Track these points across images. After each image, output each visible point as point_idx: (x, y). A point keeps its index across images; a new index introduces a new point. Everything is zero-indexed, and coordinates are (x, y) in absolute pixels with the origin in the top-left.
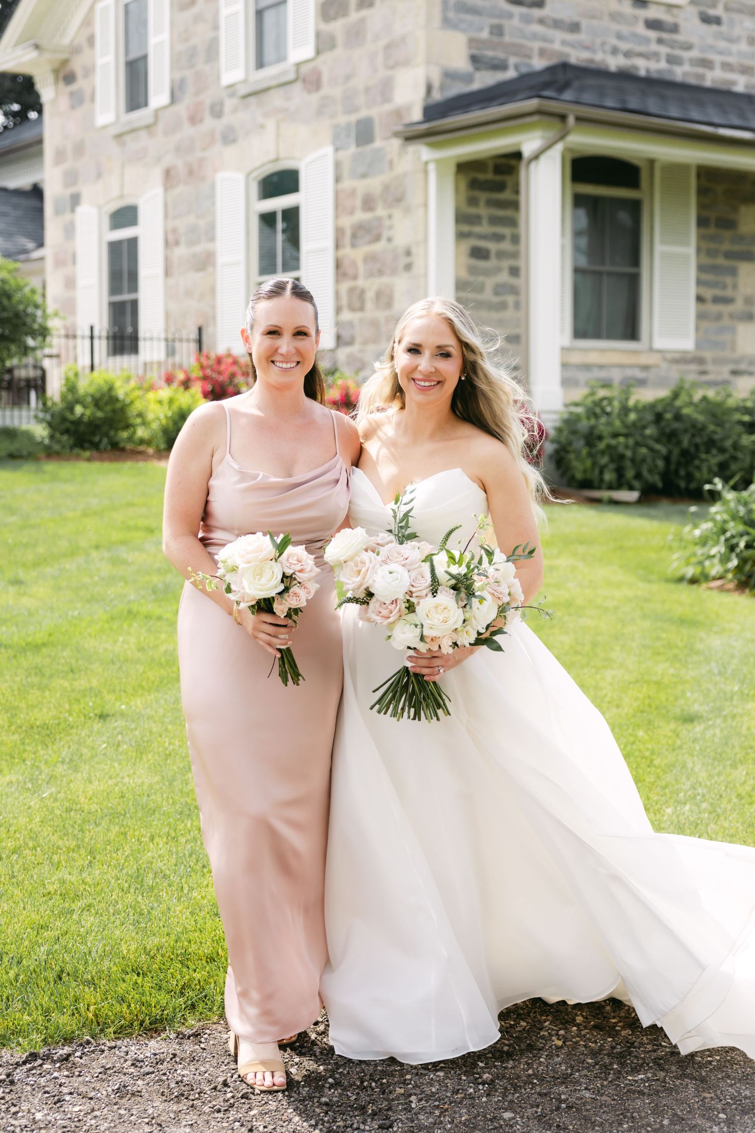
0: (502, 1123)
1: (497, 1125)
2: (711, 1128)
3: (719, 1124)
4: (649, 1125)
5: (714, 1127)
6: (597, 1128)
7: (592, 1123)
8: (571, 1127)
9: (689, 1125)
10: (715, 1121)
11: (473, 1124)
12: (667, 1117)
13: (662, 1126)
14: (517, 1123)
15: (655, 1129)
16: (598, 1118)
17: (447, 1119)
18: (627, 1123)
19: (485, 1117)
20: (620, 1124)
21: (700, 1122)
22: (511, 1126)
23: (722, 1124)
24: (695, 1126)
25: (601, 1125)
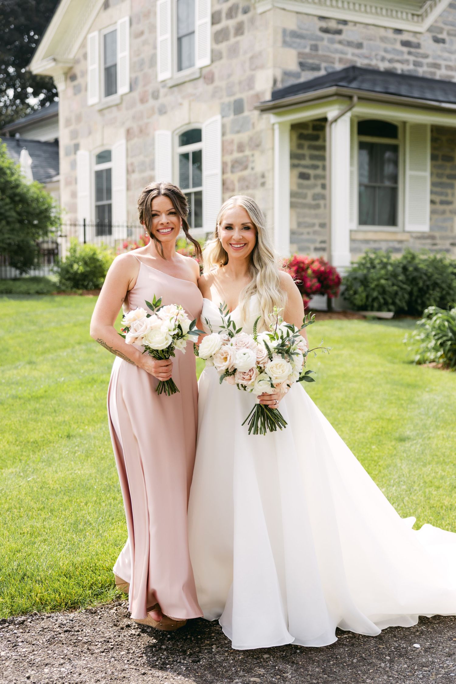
0: (262, 660)
1: (259, 661)
2: (380, 664)
3: (385, 662)
4: (345, 662)
5: (382, 664)
6: (315, 663)
7: (313, 661)
8: (300, 663)
9: (368, 662)
10: (383, 660)
11: (245, 660)
12: (356, 658)
13: (353, 663)
14: (270, 660)
15: (348, 665)
16: (316, 658)
17: (231, 657)
18: (333, 660)
19: (253, 657)
20: (329, 662)
21: (374, 661)
22: (267, 662)
23: (387, 662)
24: (371, 663)
25: (318, 662)
